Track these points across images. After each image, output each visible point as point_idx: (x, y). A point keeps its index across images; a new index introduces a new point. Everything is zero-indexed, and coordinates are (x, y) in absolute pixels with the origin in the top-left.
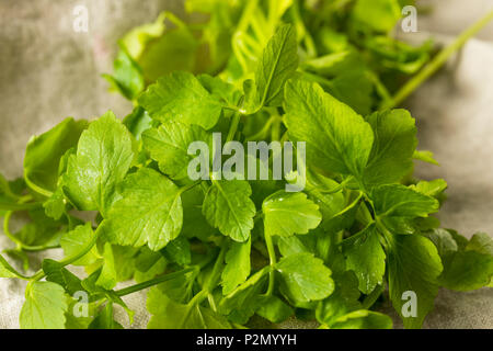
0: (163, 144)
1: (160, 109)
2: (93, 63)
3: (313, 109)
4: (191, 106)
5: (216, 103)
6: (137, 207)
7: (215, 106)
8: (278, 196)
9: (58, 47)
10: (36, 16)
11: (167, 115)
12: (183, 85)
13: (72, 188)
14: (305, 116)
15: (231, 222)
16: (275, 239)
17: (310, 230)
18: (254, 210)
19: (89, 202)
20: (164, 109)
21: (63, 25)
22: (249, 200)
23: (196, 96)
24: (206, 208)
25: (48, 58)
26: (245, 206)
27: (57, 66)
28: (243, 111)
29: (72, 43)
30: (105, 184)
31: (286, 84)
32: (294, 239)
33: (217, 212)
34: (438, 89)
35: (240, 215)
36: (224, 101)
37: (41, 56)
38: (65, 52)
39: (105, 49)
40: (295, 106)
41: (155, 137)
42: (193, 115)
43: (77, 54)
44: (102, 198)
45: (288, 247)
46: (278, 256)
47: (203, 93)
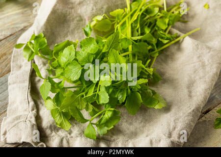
2: (85, 22)
7: (97, 48)
9: (76, 17)
10: (72, 8)
14: (113, 58)
16: (100, 86)
21: (79, 11)
23: (94, 44)
25: (73, 19)
27: (75, 22)
29: (80, 16)
32: (104, 87)
34: (176, 47)
37: (71, 19)
38: (78, 18)
39: (88, 20)
43: (81, 19)
45: (102, 88)
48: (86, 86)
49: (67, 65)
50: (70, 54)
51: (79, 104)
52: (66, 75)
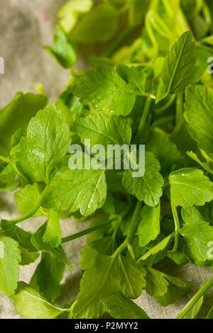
0: (90, 131)
1: (88, 96)
3: (207, 107)
4: (112, 94)
5: (132, 91)
6: (71, 181)
7: (131, 94)
8: (181, 172)
11: (93, 101)
12: (105, 77)
13: (23, 163)
14: (201, 113)
15: (145, 191)
16: (179, 208)
17: (206, 203)
18: (163, 181)
19: (37, 175)
20: (91, 96)
22: (158, 173)
23: (116, 85)
24: (125, 181)
26: (155, 178)
28: (153, 97)
30: (49, 162)
31: (187, 88)
32: (194, 209)
33: (134, 183)
35: (152, 185)
36: (138, 90)
40: (193, 105)
41: (85, 125)
42: (113, 101)
43: (25, 23)
44: (47, 173)
45: (189, 216)
46: (181, 222)
47: (121, 83)
48: (120, 218)
49: (52, 171)
50: (53, 135)
51: (123, 281)
52: (59, 204)
